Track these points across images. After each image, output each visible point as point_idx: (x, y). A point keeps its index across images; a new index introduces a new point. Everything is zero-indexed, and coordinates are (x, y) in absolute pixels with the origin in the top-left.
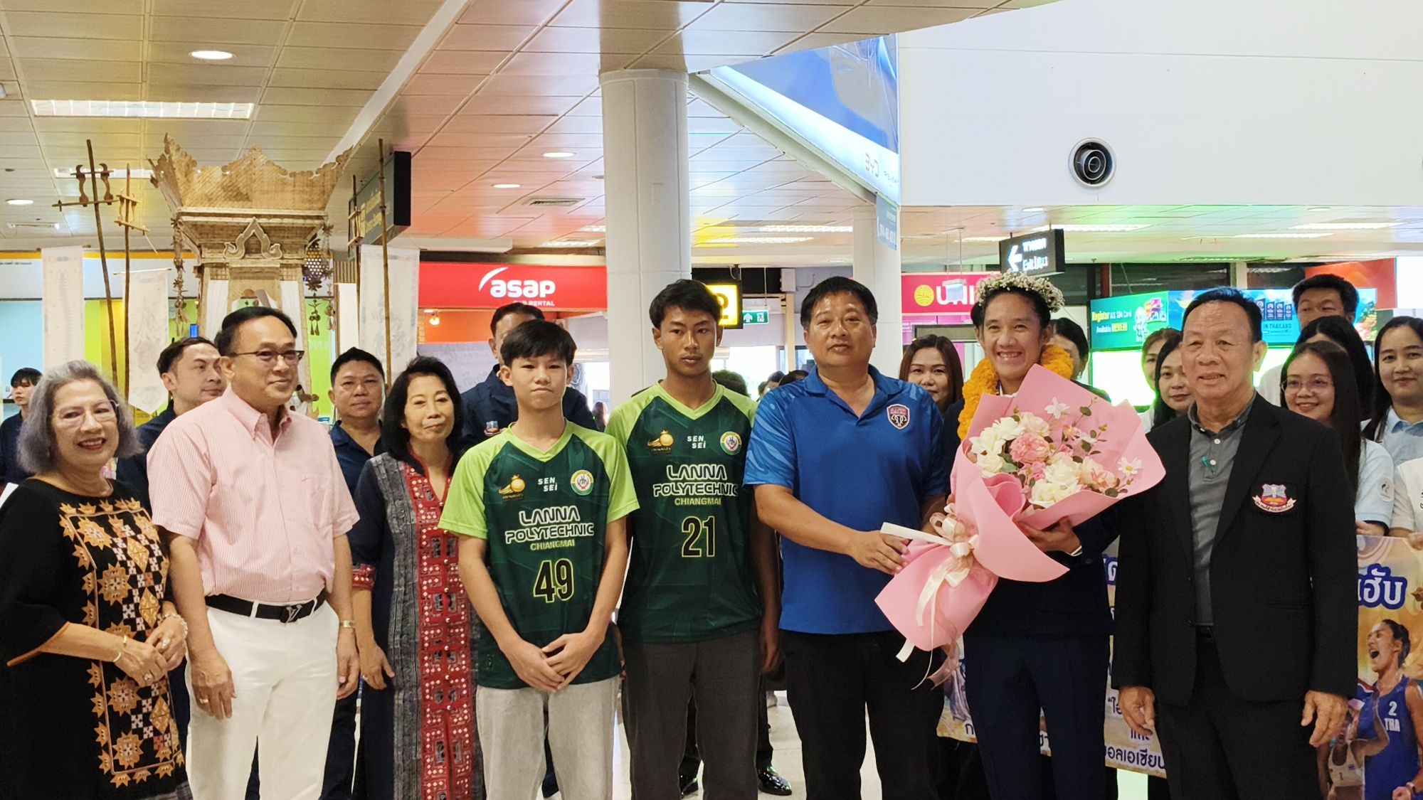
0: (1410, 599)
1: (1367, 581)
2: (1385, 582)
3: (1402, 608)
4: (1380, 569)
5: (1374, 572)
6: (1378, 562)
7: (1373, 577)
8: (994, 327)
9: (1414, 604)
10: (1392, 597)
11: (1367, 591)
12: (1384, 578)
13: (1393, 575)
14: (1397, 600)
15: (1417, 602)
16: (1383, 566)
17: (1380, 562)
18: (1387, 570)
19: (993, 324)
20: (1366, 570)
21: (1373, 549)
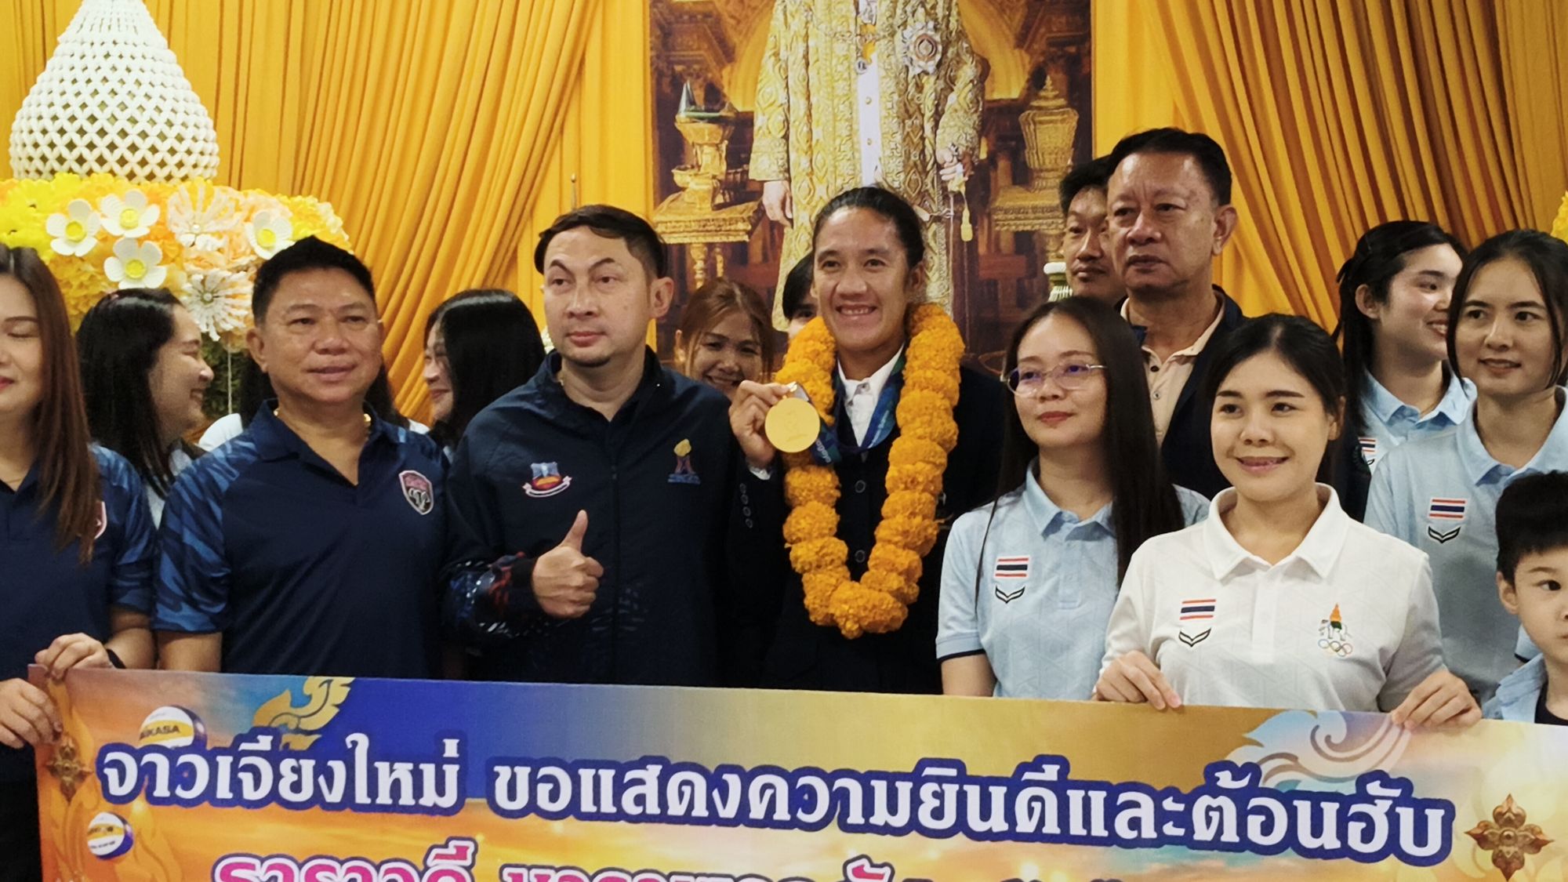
0: (1462, 844)
1: (1355, 808)
2: (1398, 810)
3: (1447, 860)
4: (1386, 781)
5: (1374, 788)
6: (1379, 768)
7: (1371, 800)
8: (831, 264)
9: (1474, 850)
10: (1421, 839)
11: (1355, 829)
12: (1397, 802)
13: (1417, 794)
14: (1434, 845)
15: (1479, 850)
16: (1392, 776)
17: (1385, 767)
18: (1405, 784)
19: (831, 258)
20: (1354, 782)
21: (1368, 739)
